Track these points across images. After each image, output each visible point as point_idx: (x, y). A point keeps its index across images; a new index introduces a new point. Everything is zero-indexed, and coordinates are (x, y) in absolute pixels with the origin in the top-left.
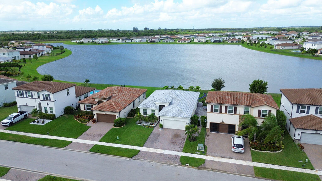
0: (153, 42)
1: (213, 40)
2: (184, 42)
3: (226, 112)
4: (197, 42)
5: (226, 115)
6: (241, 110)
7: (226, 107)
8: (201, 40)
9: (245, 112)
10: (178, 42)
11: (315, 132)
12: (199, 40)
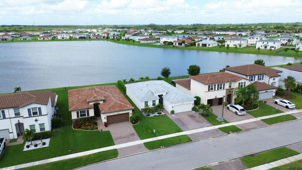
0: (6, 40)
1: (77, 37)
2: (46, 39)
3: (218, 89)
4: (61, 39)
5: (218, 91)
6: (227, 86)
7: (218, 85)
8: (65, 36)
9: (230, 86)
10: (39, 39)
11: (265, 91)
12: (62, 36)
